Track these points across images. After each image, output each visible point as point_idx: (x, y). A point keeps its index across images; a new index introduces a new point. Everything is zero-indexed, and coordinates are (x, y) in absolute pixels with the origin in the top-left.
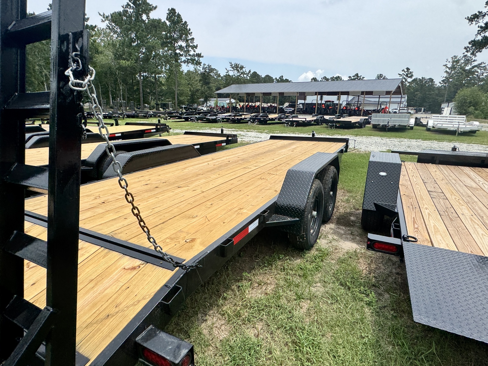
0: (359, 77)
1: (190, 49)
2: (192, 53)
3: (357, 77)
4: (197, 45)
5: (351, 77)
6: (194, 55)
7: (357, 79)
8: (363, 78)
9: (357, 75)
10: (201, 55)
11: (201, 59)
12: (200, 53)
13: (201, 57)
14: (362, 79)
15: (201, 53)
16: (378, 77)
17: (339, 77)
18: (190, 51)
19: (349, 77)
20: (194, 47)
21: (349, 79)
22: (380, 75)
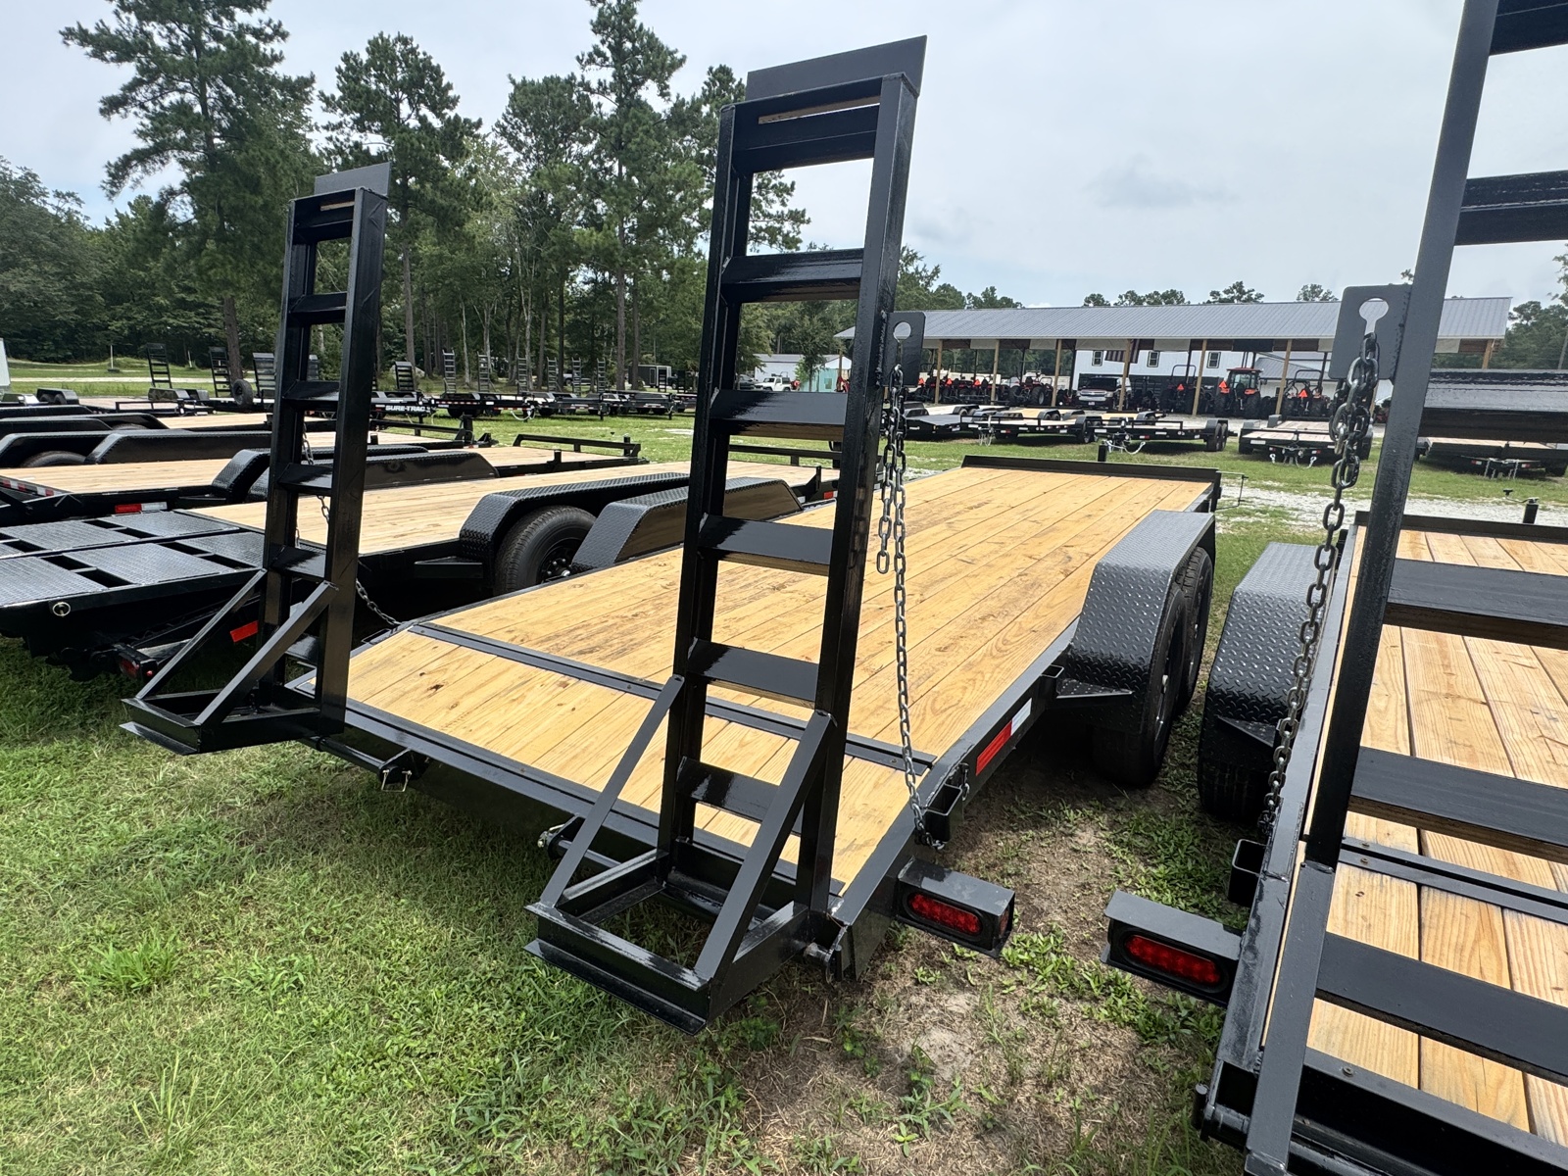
0: (1244, 293)
1: (771, 196)
2: (776, 208)
3: (1239, 294)
4: (793, 184)
5: (1218, 294)
6: (780, 218)
7: (1239, 298)
8: (1260, 296)
9: (1239, 286)
10: (803, 215)
11: (803, 227)
12: (800, 209)
13: (803, 222)
14: (1255, 301)
15: (804, 211)
16: (1305, 294)
17: (1174, 293)
18: (773, 201)
19: (1213, 294)
20: (781, 191)
21: (1211, 299)
22: (1314, 287)
